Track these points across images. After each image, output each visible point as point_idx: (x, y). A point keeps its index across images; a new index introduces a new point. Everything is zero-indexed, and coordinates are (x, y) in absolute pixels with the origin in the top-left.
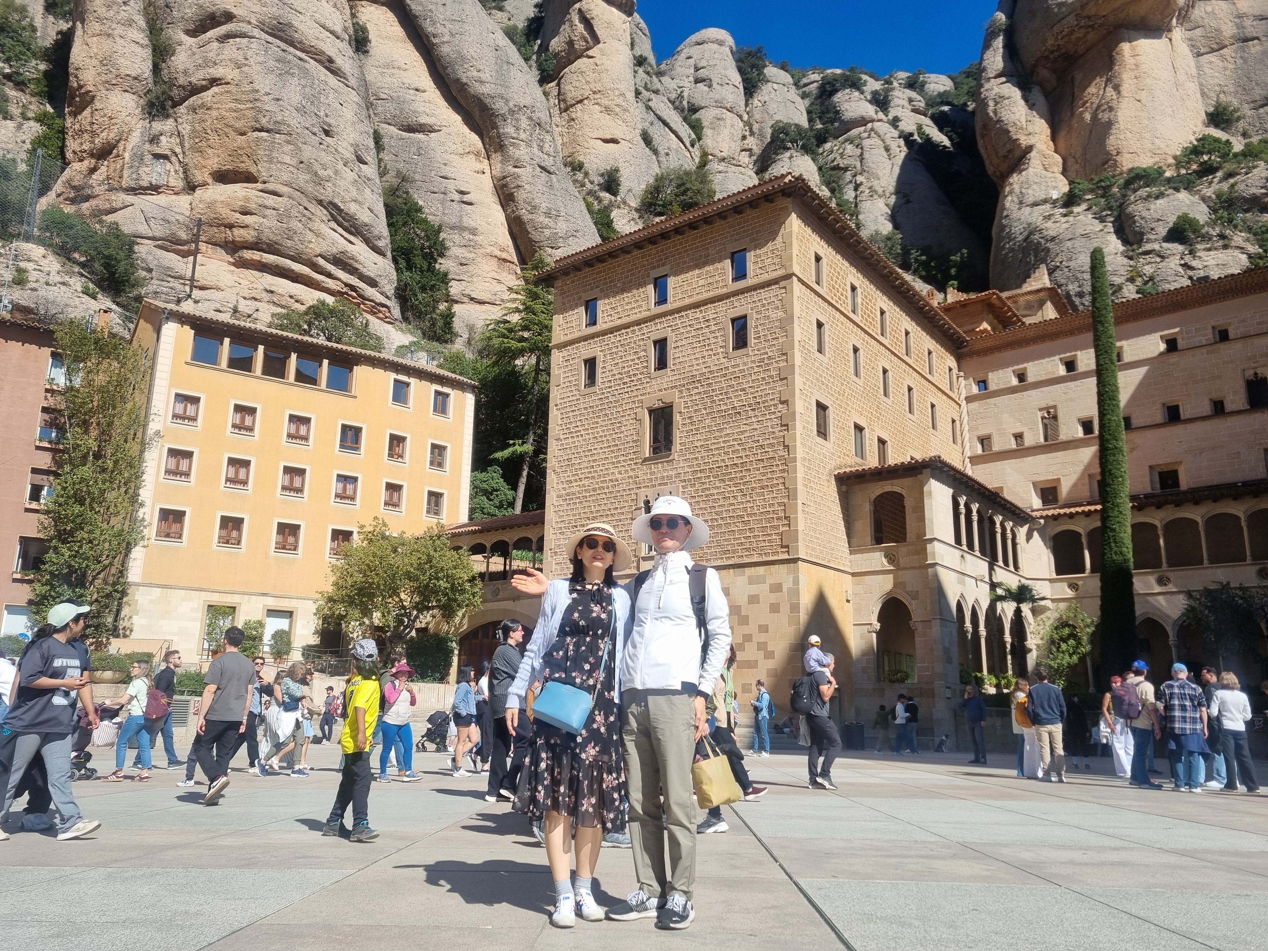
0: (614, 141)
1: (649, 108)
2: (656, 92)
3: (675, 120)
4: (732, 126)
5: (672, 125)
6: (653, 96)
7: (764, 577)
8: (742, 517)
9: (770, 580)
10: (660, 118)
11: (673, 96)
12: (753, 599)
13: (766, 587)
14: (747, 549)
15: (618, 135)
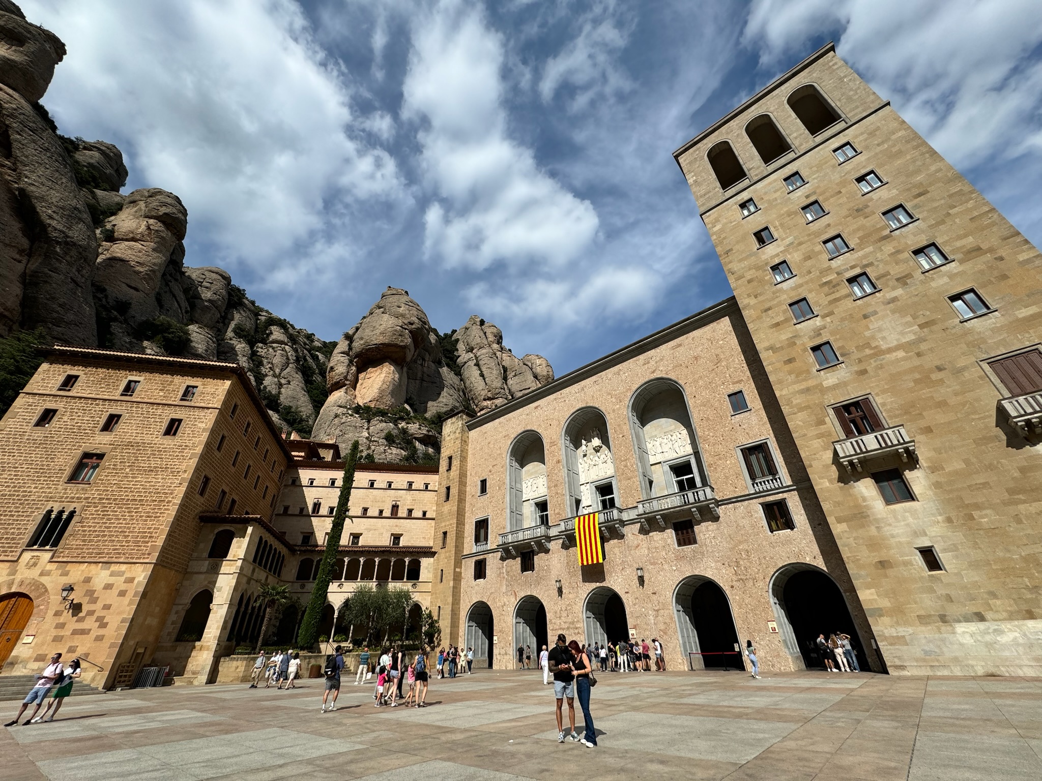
0: (136, 289)
1: (167, 285)
2: (176, 280)
3: (181, 296)
4: (214, 314)
5: (178, 298)
6: (173, 280)
7: (124, 573)
8: (125, 532)
9: (128, 575)
10: (171, 292)
11: (185, 286)
12: (108, 587)
13: (123, 579)
14: (119, 554)
15: (140, 287)
